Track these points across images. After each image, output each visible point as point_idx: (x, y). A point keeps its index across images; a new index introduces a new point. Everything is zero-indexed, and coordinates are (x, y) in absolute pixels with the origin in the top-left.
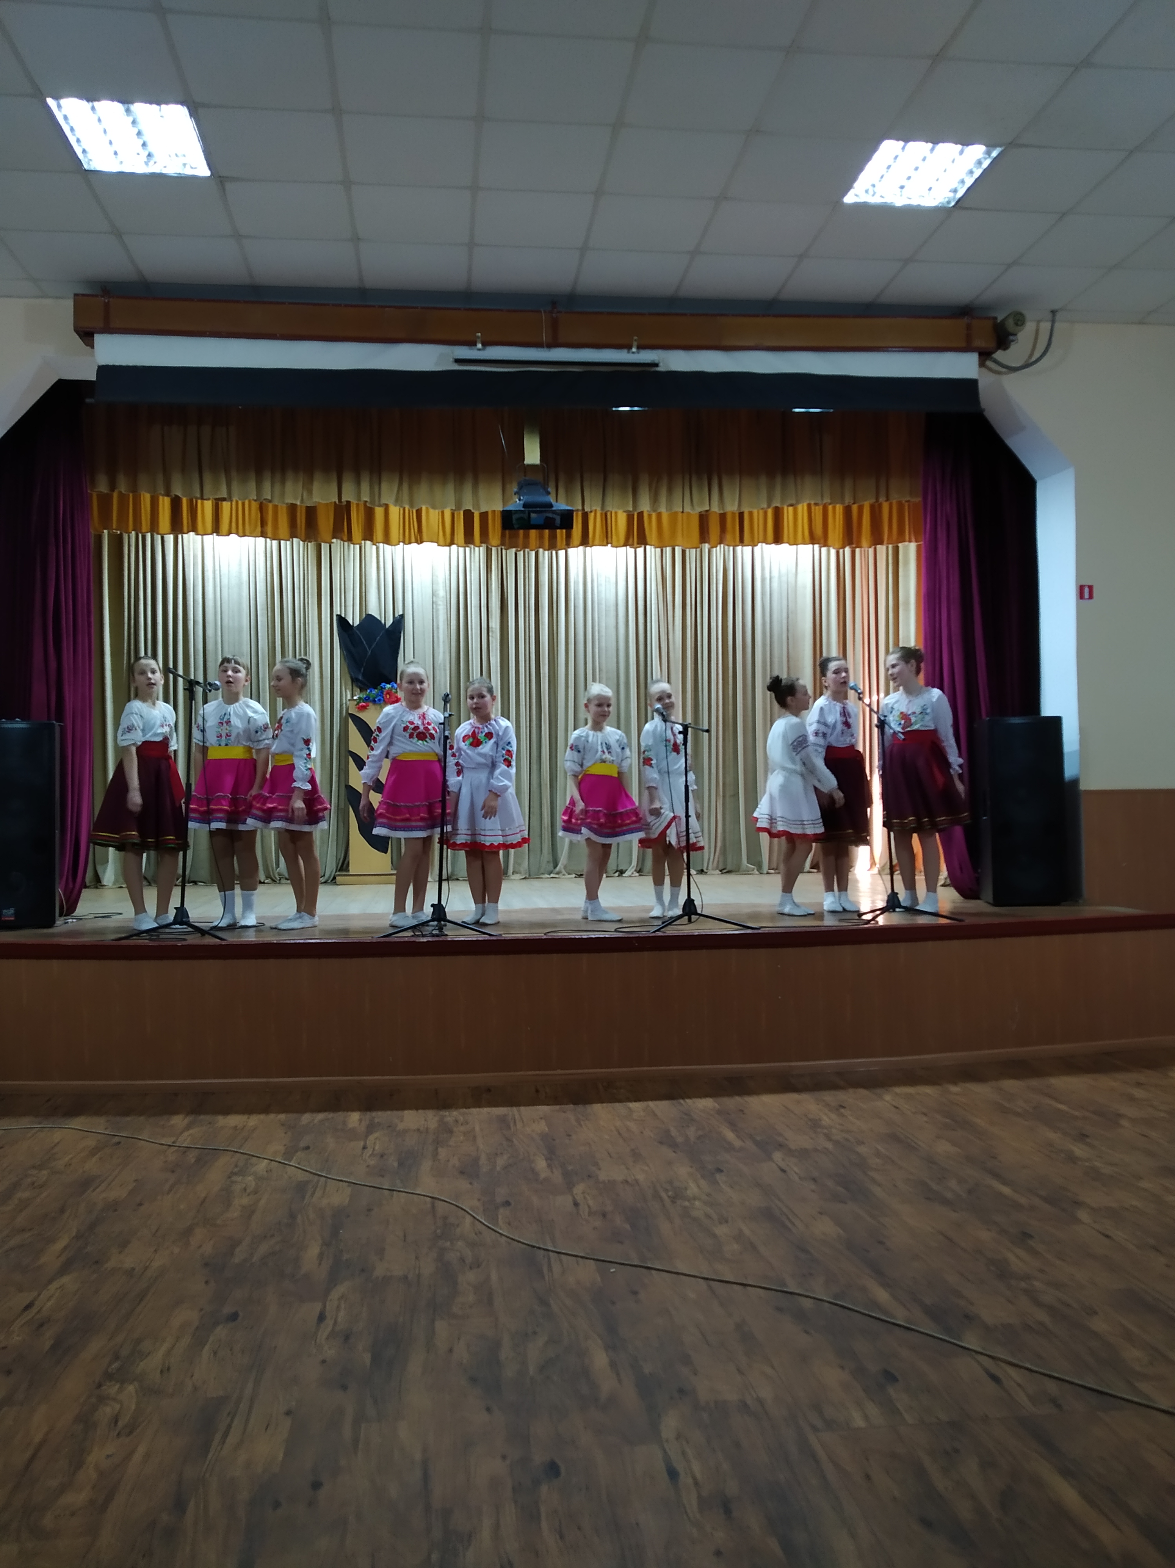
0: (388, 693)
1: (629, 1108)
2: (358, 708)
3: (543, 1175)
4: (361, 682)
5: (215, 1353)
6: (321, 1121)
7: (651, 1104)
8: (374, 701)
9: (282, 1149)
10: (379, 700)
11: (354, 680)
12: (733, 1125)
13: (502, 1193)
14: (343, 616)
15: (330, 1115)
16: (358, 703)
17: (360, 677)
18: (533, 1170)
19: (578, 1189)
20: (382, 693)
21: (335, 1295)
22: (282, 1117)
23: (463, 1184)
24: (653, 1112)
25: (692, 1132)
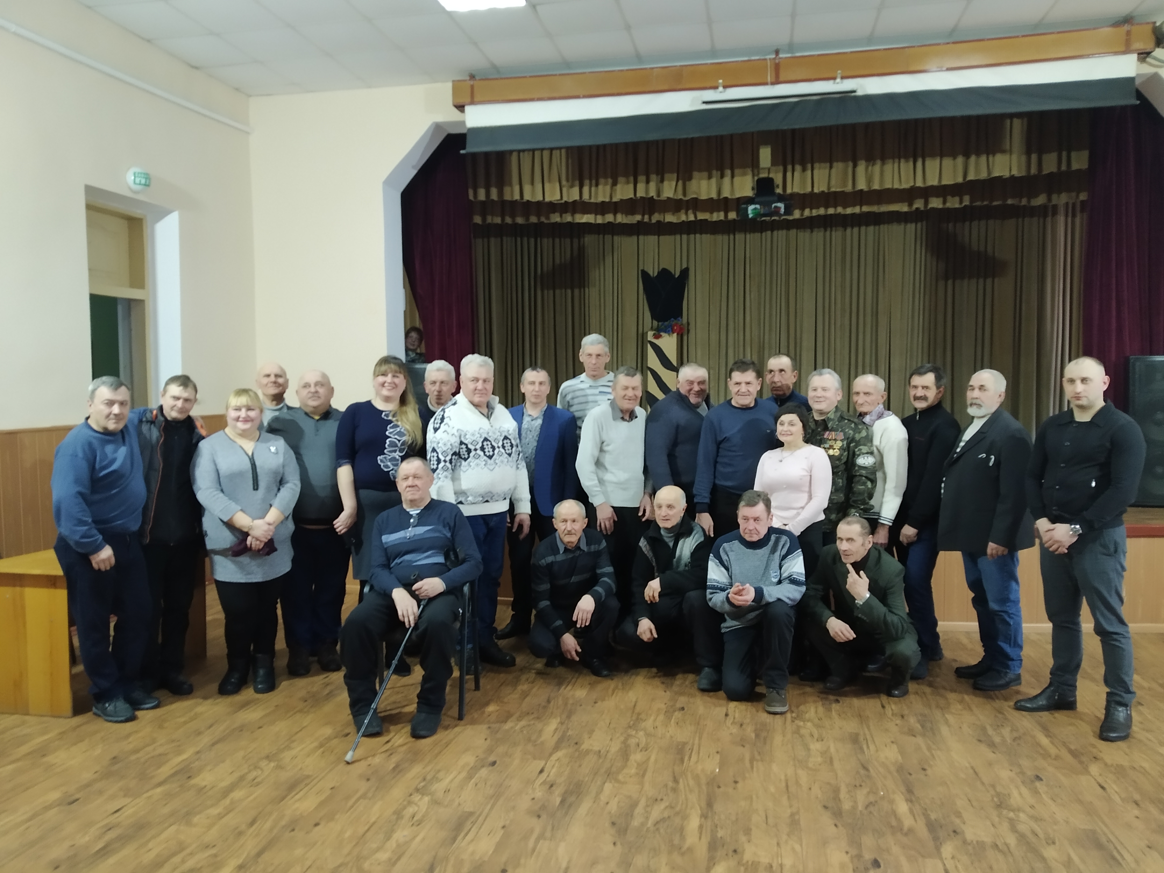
5: (476, 785)
21: (554, 757)
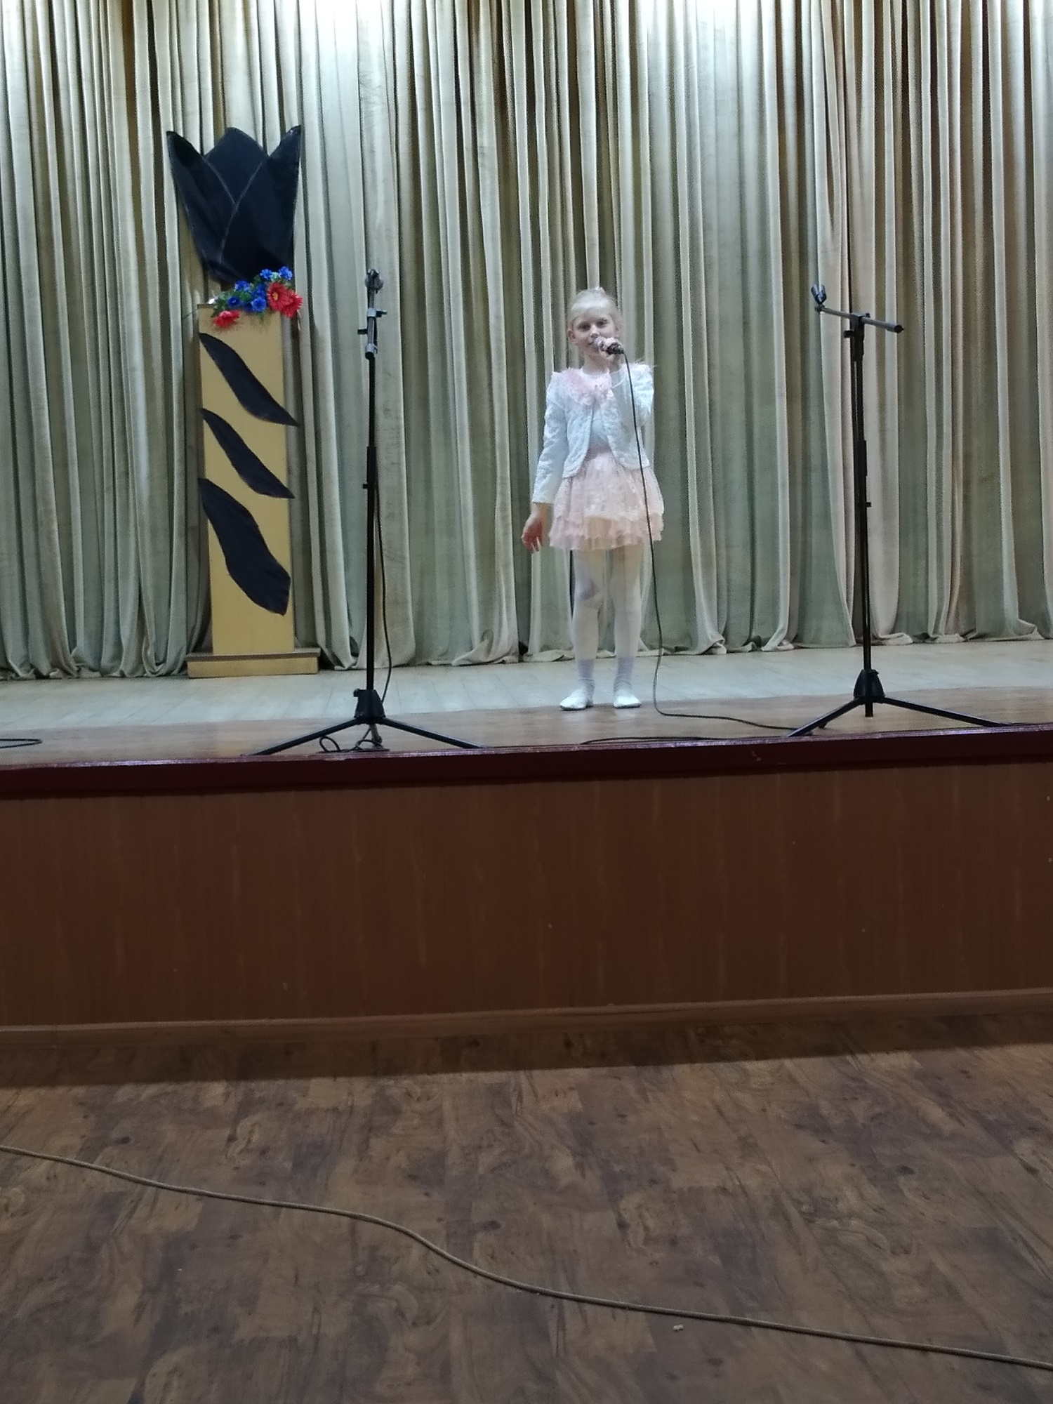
0: (275, 290)
1: (745, 1071)
2: (218, 322)
3: (564, 1181)
4: (223, 270)
6: (154, 1099)
7: (788, 1063)
8: (248, 308)
9: (77, 1142)
10: (259, 304)
11: (209, 267)
12: (944, 1097)
13: (483, 1209)
14: (181, 134)
15: (169, 1088)
16: (217, 312)
17: (219, 259)
18: (546, 1173)
19: (630, 1203)
20: (264, 288)
22: (80, 1091)
23: (413, 1196)
24: (790, 1076)
25: (861, 1110)
